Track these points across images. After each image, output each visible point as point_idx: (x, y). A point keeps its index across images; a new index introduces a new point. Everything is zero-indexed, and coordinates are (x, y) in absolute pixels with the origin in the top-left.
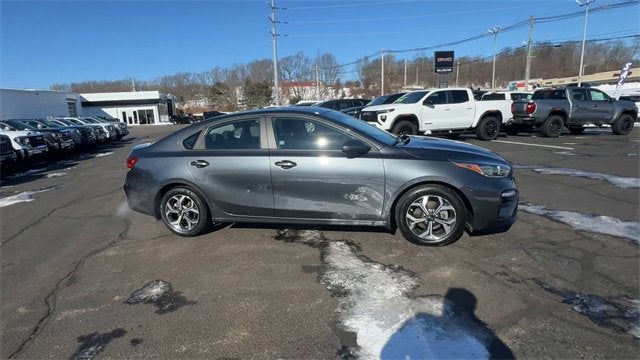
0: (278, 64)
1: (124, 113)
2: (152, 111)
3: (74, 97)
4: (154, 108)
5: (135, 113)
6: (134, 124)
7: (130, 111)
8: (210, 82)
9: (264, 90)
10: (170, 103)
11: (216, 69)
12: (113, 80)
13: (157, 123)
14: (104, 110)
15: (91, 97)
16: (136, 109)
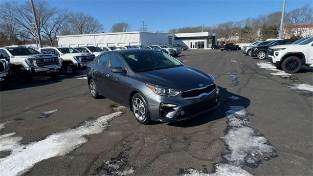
0: (285, 14)
1: (191, 43)
2: (204, 42)
3: (172, 35)
4: (205, 41)
5: (196, 43)
6: (195, 48)
7: (194, 42)
8: (243, 26)
9: (274, 31)
10: (213, 38)
11: (248, 19)
12: (196, 27)
13: (206, 48)
14: (183, 41)
15: (179, 35)
16: (197, 41)
